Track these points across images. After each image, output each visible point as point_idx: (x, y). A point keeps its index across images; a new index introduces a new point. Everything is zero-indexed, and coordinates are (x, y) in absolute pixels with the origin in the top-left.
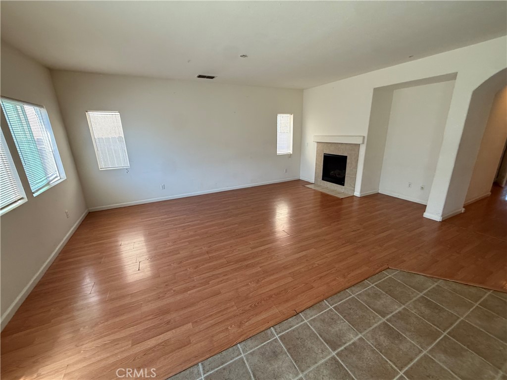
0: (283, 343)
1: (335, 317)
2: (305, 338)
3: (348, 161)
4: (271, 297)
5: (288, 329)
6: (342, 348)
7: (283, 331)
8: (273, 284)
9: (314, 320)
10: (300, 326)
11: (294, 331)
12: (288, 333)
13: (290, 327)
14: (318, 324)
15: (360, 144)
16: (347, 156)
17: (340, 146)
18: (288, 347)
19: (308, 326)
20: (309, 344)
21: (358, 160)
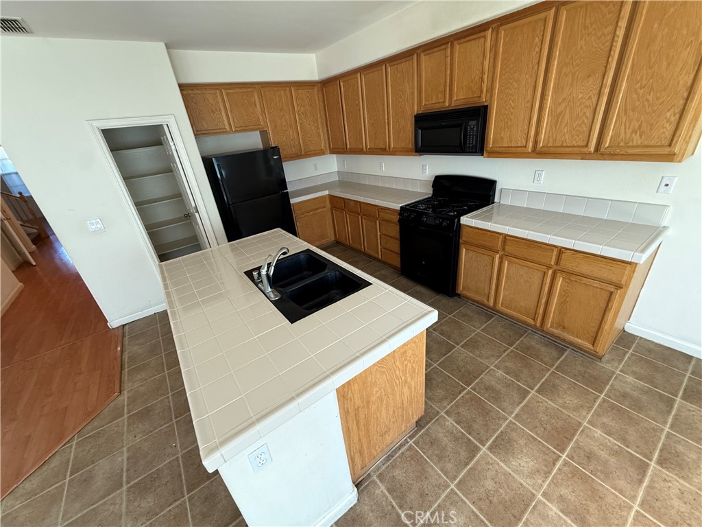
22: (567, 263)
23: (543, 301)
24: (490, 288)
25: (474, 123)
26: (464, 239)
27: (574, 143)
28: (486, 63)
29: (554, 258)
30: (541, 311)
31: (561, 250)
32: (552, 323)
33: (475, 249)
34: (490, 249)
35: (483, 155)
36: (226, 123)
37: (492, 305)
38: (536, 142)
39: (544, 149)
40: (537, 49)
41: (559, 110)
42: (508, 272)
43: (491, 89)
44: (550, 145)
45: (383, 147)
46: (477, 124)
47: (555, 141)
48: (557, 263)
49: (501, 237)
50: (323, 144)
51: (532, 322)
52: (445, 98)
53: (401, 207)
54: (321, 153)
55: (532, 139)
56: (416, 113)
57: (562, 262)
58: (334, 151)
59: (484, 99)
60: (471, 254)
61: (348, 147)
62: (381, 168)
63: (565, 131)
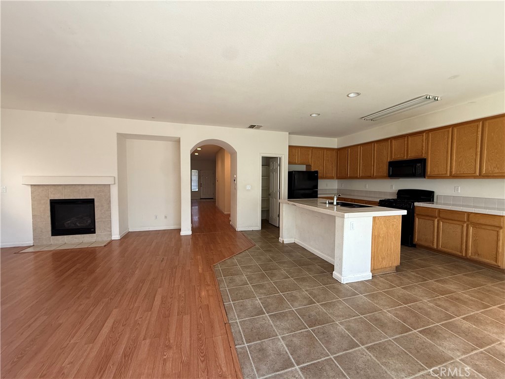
0: (253, 341)
1: (241, 304)
2: (252, 326)
3: (96, 204)
4: (199, 339)
5: (241, 334)
6: (264, 309)
7: (242, 338)
8: (184, 333)
9: (238, 316)
10: (241, 326)
11: (244, 331)
12: (245, 336)
13: (240, 333)
14: (243, 314)
15: (110, 185)
16: (94, 199)
17: (80, 188)
18: (257, 339)
19: (243, 321)
20: (258, 325)
21: (110, 201)
22: (472, 219)
23: (464, 241)
24: (434, 238)
25: (420, 164)
26: (417, 213)
27: (469, 172)
28: (424, 143)
29: (466, 218)
30: (464, 247)
31: (469, 214)
32: (471, 253)
33: (424, 217)
34: (432, 217)
35: (425, 178)
36: (297, 160)
37: (435, 247)
38: (451, 172)
39: (456, 175)
40: (446, 140)
41: (460, 160)
42: (442, 228)
43: (427, 153)
44: (458, 173)
45: (370, 175)
46: (421, 165)
47: (460, 171)
48: (468, 220)
49: (437, 210)
50: (334, 174)
51: (460, 254)
52: (404, 155)
53: (380, 200)
54: (332, 178)
55: (449, 171)
56: (389, 161)
57: (470, 219)
58: (338, 178)
59: (424, 156)
60: (421, 220)
61: (348, 175)
62: (366, 187)
63: (464, 167)
